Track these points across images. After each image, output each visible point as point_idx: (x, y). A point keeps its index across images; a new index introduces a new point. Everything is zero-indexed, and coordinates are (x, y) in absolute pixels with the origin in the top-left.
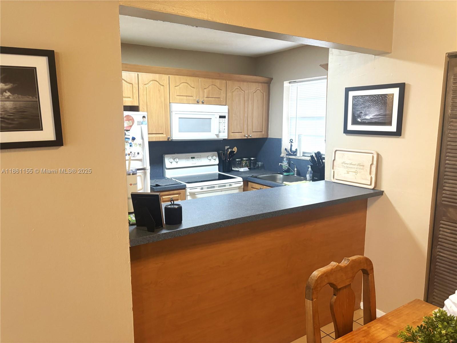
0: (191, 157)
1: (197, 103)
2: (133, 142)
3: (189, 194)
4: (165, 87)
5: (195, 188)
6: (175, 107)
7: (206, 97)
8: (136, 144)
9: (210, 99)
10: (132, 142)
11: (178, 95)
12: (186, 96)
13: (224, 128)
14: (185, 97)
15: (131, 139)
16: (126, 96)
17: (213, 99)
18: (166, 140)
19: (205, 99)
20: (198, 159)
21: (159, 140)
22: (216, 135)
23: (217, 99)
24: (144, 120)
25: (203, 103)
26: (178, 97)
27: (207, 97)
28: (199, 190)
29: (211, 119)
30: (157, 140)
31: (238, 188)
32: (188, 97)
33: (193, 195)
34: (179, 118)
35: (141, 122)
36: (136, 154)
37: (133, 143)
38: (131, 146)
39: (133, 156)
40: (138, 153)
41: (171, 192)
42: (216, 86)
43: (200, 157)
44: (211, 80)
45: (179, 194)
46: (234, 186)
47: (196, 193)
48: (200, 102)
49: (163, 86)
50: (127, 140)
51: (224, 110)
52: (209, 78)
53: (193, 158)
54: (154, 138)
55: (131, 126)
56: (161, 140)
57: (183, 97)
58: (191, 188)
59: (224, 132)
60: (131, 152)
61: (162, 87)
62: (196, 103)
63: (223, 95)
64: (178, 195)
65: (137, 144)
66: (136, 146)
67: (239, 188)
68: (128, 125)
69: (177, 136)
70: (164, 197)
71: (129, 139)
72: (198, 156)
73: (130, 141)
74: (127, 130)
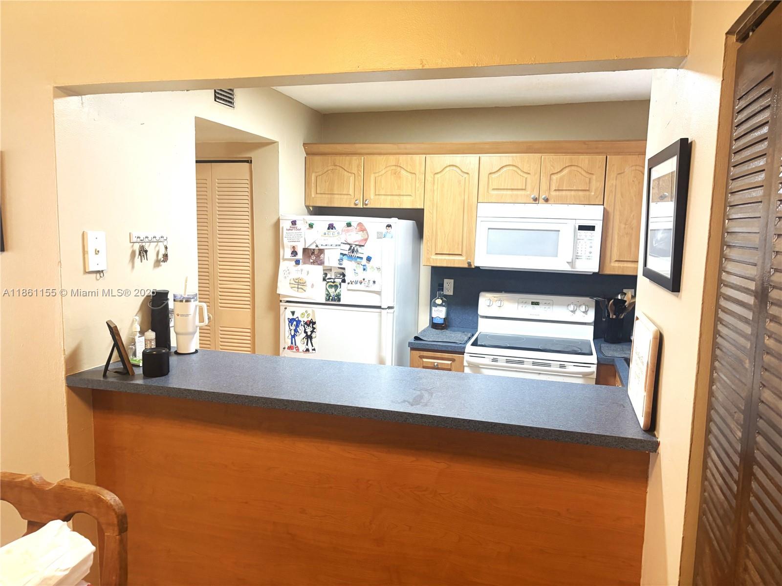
0: (532, 302)
1: (534, 202)
2: (369, 263)
3: (467, 365)
4: (471, 175)
5: (482, 356)
6: (484, 210)
7: (555, 190)
8: (373, 268)
9: (564, 193)
10: (367, 264)
11: (496, 188)
12: (512, 189)
13: (589, 250)
14: (509, 192)
15: (365, 259)
16: (404, 194)
17: (573, 193)
18: (466, 266)
19: (553, 193)
20: (547, 307)
21: (452, 265)
22: (568, 262)
23: (581, 193)
24: (389, 231)
25: (547, 200)
26: (496, 192)
27: (557, 189)
28: (487, 361)
29: (559, 231)
30: (449, 265)
31: (581, 376)
32: (515, 192)
33: (475, 367)
34: (489, 229)
35: (384, 233)
36: (371, 282)
37: (369, 266)
38: (364, 269)
39: (367, 285)
40: (374, 282)
41: (439, 355)
42: (579, 167)
43: (552, 304)
44: (568, 157)
45: (453, 360)
46: (571, 368)
47: (481, 366)
48: (541, 200)
49: (467, 173)
50: (358, 260)
51: (593, 214)
52: (566, 153)
53: (536, 304)
54: (445, 261)
55: (366, 240)
56: (456, 265)
57: (505, 192)
58: (473, 355)
59: (589, 258)
60: (364, 279)
61: (466, 175)
62: (532, 201)
63: (596, 184)
64: (449, 362)
65: (375, 268)
66: (373, 271)
67: (585, 375)
68: (362, 238)
69: (484, 260)
70: (425, 360)
71: (362, 258)
72: (548, 302)
73: (364, 262)
74: (360, 246)
